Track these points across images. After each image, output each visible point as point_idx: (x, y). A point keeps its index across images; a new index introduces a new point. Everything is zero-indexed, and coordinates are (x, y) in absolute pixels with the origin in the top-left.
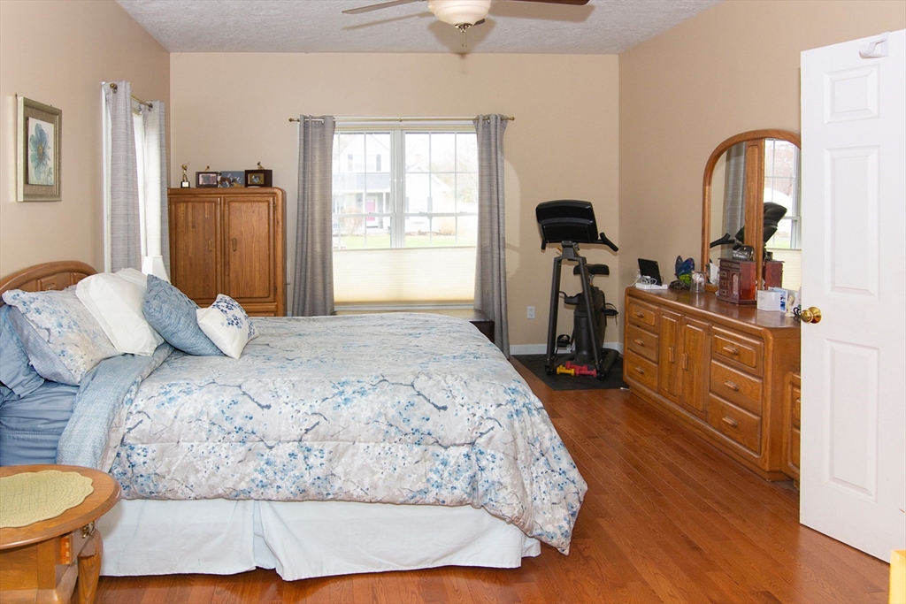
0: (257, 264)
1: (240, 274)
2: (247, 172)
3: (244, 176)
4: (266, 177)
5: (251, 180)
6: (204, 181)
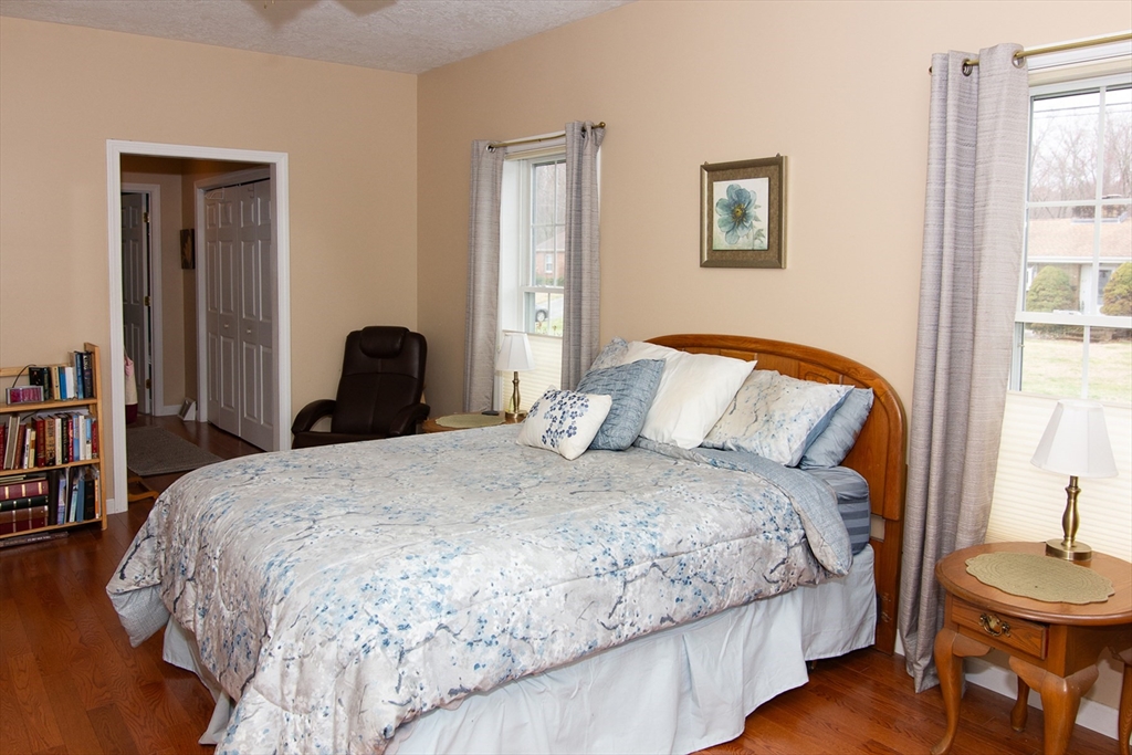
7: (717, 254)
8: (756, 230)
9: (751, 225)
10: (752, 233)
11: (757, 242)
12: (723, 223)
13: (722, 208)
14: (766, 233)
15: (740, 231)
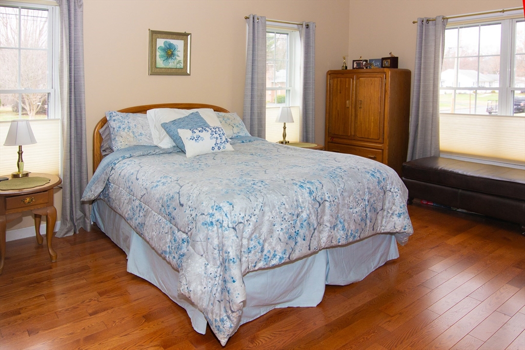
0: (372, 118)
1: (363, 123)
2: (383, 59)
3: (381, 61)
4: (394, 61)
5: (385, 64)
6: (357, 66)
7: (157, 69)
8: (177, 61)
9: (176, 58)
10: (176, 62)
11: (178, 65)
12: (161, 57)
13: (161, 50)
14: (182, 62)
15: (170, 60)
